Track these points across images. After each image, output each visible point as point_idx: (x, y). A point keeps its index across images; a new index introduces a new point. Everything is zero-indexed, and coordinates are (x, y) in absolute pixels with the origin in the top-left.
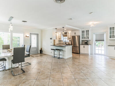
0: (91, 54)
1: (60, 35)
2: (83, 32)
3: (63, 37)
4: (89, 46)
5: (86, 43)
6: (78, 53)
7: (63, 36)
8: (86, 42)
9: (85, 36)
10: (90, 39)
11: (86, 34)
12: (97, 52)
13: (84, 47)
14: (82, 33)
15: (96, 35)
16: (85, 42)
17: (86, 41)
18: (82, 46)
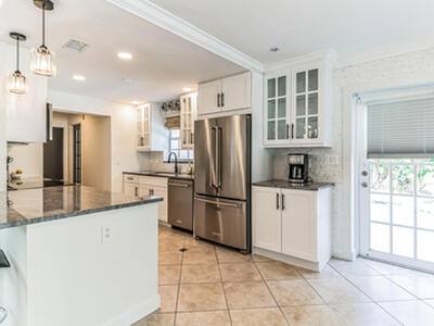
0: (333, 257)
1: (143, 119)
2: (277, 85)
3: (167, 131)
4: (323, 195)
5: (300, 173)
6: (238, 250)
7: (166, 125)
8: (301, 160)
9: (291, 117)
10: (325, 139)
11: (300, 100)
12: (379, 241)
13: (281, 204)
14: (272, 94)
15: (374, 109)
16: (292, 166)
17: (296, 152)
18: (263, 197)
